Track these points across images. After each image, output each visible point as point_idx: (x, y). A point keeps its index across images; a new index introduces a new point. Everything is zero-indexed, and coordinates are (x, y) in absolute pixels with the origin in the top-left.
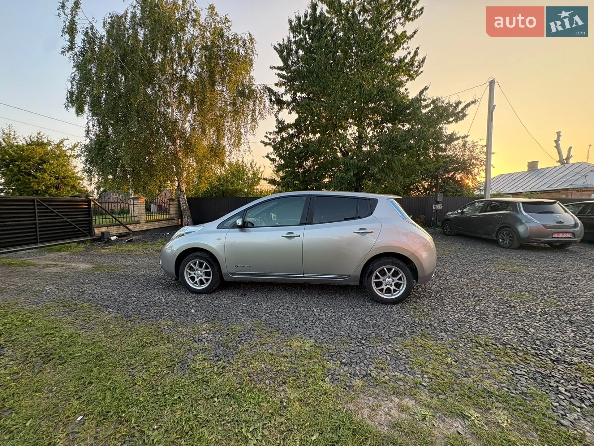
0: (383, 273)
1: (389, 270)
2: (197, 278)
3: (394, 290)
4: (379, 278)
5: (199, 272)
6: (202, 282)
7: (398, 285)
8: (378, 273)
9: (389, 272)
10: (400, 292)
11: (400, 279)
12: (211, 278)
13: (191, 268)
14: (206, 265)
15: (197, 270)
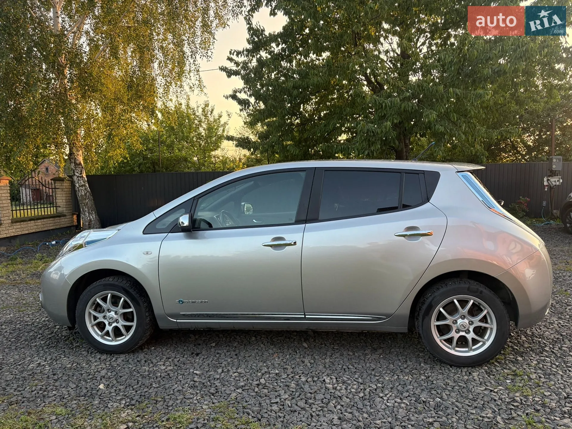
0: (451, 309)
1: (463, 303)
2: (110, 324)
3: (473, 339)
4: (445, 318)
5: (112, 314)
6: (117, 333)
7: (480, 332)
8: (441, 310)
9: (463, 307)
10: (484, 344)
11: (484, 319)
12: (134, 324)
13: (98, 308)
14: (125, 301)
15: (109, 311)
